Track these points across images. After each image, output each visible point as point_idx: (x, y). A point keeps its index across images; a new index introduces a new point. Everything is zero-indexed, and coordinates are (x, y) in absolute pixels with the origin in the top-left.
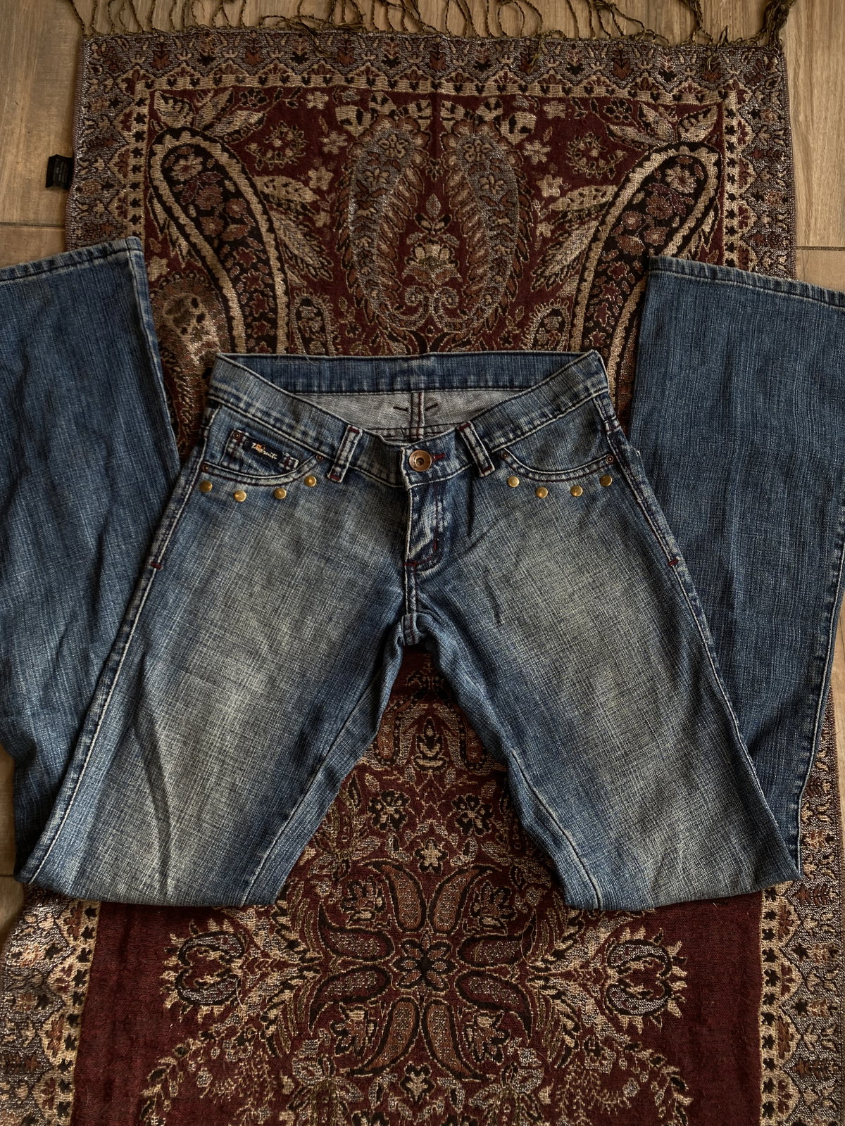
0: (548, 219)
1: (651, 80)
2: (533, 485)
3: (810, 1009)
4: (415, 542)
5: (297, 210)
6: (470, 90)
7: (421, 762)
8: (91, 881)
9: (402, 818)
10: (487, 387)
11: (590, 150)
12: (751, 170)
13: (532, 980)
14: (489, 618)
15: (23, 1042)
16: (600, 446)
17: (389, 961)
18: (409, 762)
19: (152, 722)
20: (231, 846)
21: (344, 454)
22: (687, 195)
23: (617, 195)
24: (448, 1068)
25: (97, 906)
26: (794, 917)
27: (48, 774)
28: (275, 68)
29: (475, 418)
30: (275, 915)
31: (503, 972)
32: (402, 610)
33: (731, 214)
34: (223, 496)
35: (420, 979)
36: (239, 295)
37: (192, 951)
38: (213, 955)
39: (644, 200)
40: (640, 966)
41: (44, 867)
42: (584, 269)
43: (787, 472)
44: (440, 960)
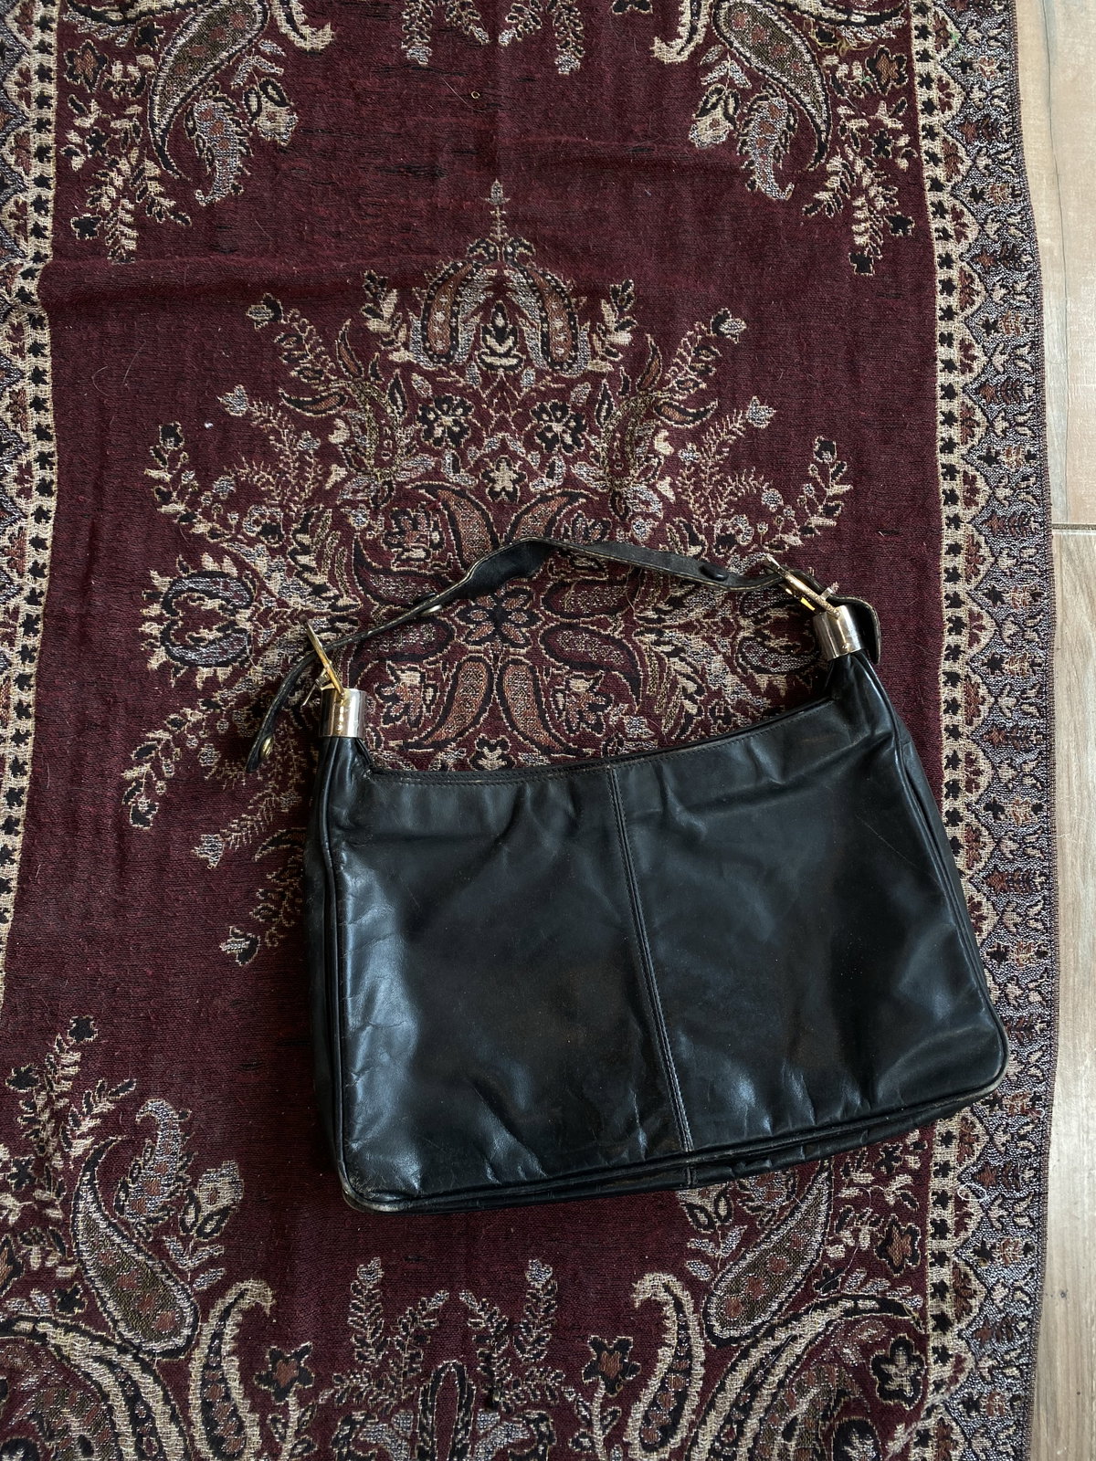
3: (1007, 667)
7: (489, 360)
13: (641, 633)
17: (450, 611)
18: (470, 359)
24: (533, 742)
25: (48, 535)
26: (985, 551)
30: (294, 554)
31: (603, 624)
35: (494, 633)
37: (181, 598)
38: (211, 604)
40: (784, 615)
44: (518, 610)
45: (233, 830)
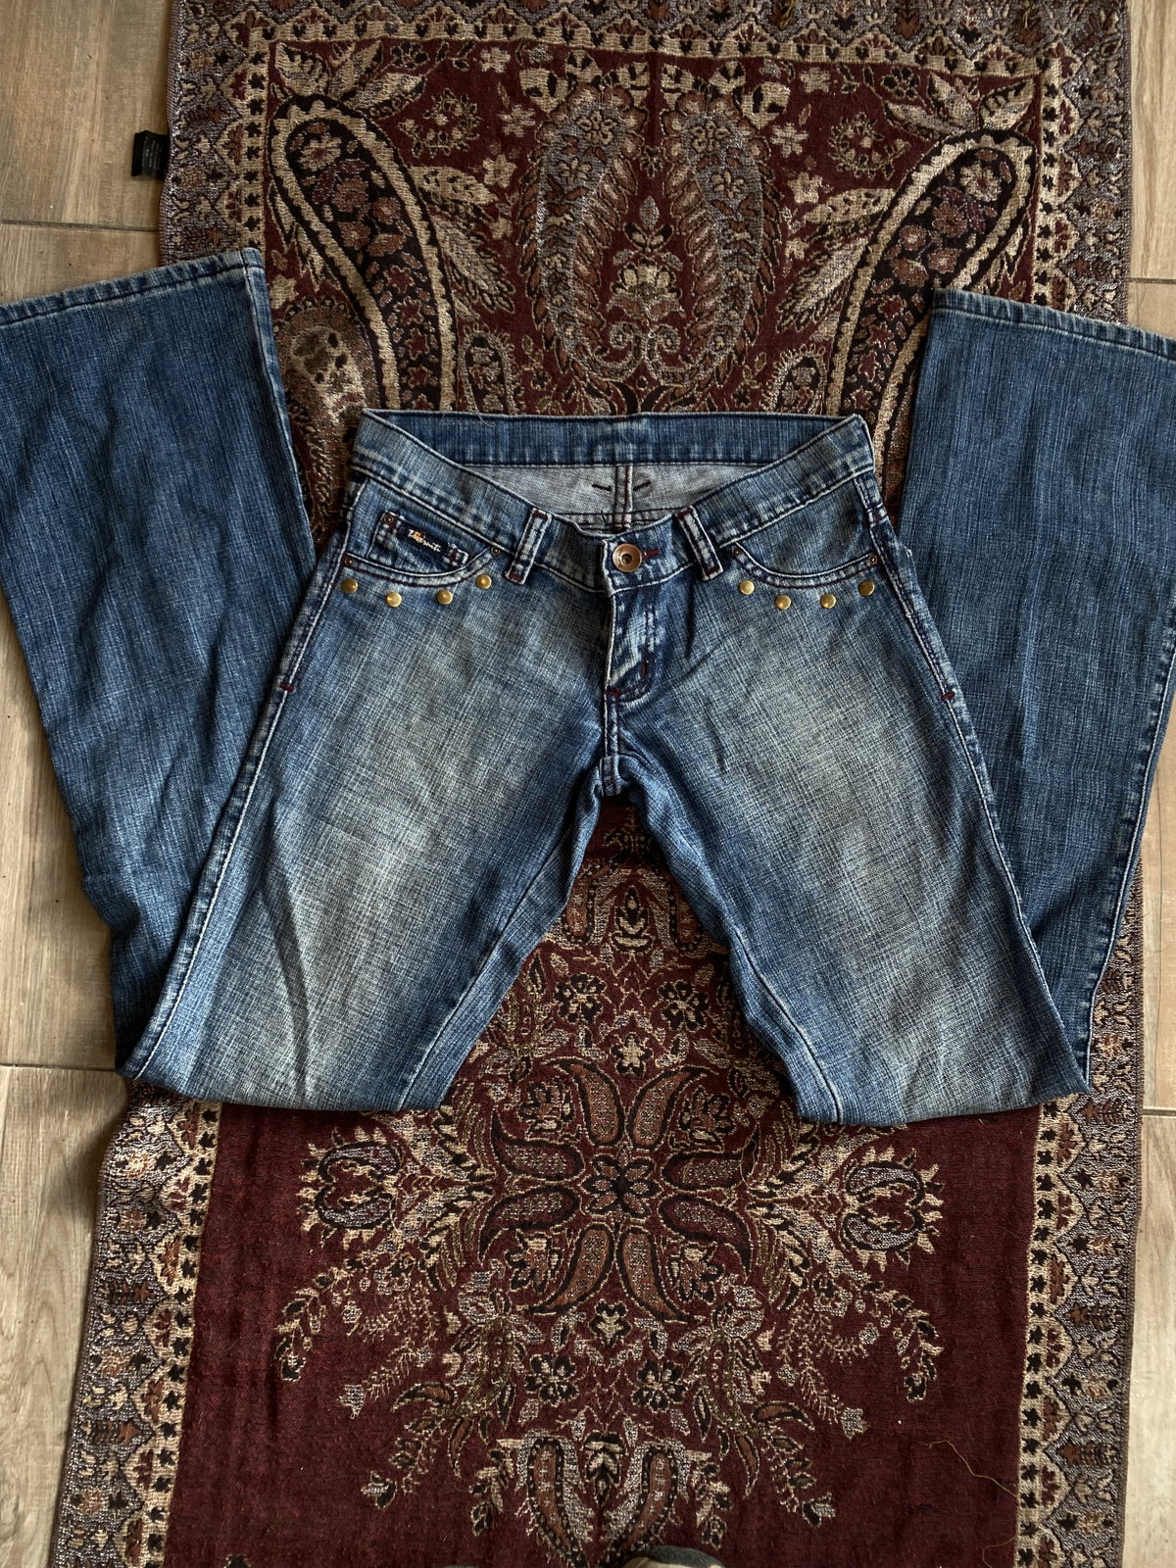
0: (801, 234)
1: (946, 41)
2: (772, 592)
3: (1091, 1247)
4: (618, 663)
5: (468, 216)
6: (701, 50)
7: (621, 941)
8: (211, 1078)
9: (596, 1008)
10: (715, 460)
11: (861, 138)
12: (1075, 172)
13: (753, 1206)
14: (710, 764)
15: (131, 1267)
16: (861, 542)
17: (578, 1180)
18: (606, 940)
19: (284, 884)
20: (384, 1038)
21: (528, 546)
22: (988, 204)
23: (894, 203)
24: (648, 1308)
25: (217, 1109)
26: (1077, 1137)
27: (155, 946)
28: (439, 12)
29: (700, 502)
30: (438, 1124)
31: (718, 1197)
32: (599, 752)
33: (1045, 232)
34: (371, 599)
35: (616, 1203)
36: (391, 331)
37: (335, 1165)
38: (361, 1170)
39: (929, 210)
40: (886, 1192)
41: (154, 1060)
42: (848, 303)
43: (1100, 581)
44: (639, 1180)
45: (373, 1381)
